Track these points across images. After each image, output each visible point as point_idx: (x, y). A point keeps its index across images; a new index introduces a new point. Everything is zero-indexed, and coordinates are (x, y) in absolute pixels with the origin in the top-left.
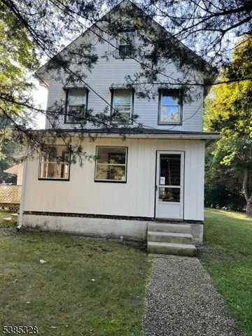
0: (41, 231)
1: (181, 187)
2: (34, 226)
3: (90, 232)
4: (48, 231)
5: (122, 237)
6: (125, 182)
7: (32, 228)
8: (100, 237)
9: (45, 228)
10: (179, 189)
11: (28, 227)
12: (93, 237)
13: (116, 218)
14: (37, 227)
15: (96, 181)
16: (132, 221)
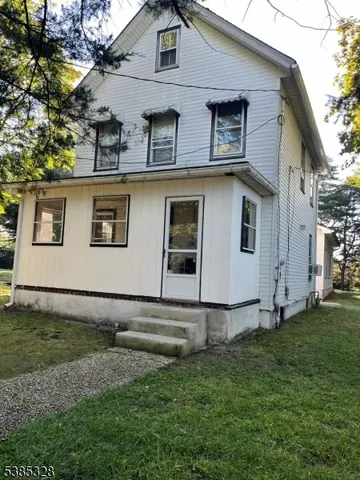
0: (33, 312)
1: (198, 251)
2: (26, 304)
3: (83, 315)
4: (39, 312)
5: (117, 325)
6: (126, 246)
7: (24, 307)
8: (94, 323)
9: (36, 307)
10: (195, 254)
11: (20, 305)
12: (86, 322)
13: (112, 298)
14: (29, 306)
15: (91, 245)
16: (132, 302)
